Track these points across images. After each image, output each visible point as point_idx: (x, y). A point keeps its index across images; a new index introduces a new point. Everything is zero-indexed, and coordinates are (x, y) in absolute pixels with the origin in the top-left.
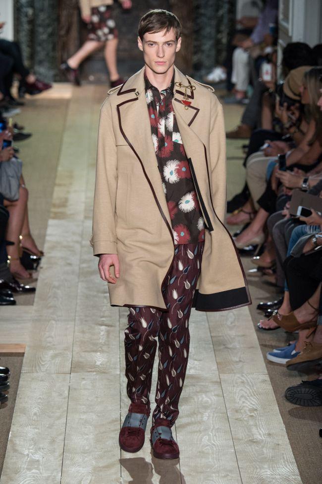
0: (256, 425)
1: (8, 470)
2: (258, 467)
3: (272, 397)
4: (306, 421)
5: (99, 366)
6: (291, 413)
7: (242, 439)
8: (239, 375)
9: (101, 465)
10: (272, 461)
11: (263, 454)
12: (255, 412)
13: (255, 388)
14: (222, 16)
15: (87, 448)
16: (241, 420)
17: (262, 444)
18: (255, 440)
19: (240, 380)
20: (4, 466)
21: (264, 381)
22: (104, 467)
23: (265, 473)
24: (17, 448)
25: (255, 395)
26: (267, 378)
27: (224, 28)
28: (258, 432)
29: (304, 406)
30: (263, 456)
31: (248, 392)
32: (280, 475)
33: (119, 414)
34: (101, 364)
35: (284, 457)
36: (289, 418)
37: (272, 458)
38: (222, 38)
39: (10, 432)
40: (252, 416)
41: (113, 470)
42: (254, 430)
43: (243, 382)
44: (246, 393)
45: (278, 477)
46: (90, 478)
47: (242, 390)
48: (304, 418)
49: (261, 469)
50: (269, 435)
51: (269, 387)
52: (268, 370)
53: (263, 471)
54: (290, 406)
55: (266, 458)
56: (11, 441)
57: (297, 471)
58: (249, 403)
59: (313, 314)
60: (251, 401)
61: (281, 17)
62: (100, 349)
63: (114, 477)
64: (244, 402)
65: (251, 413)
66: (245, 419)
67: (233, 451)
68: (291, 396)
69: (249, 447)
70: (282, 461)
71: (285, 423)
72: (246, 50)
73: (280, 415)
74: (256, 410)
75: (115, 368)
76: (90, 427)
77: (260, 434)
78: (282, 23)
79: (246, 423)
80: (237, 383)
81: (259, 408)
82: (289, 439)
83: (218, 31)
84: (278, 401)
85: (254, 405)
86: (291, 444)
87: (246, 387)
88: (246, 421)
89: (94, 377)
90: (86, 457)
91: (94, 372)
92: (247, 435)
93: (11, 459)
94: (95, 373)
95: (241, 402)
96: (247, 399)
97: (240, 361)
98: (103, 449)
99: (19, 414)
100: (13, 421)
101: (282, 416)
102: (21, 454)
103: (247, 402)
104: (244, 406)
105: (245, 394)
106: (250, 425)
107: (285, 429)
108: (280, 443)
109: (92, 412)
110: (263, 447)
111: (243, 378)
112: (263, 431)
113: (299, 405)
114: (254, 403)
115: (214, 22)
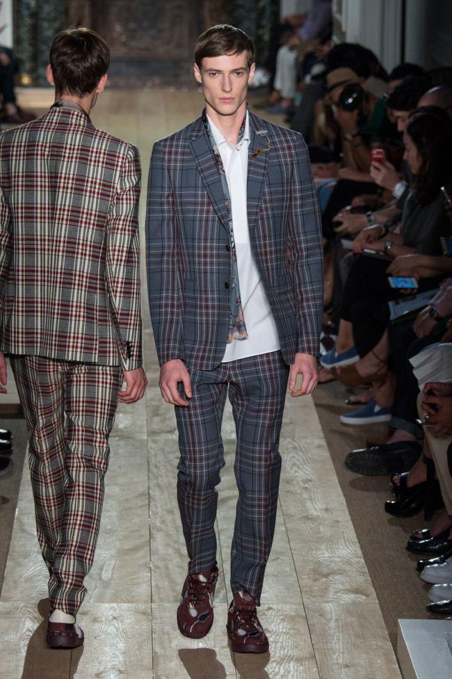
0: (311, 499)
1: (15, 554)
2: (314, 548)
3: (330, 465)
4: (370, 494)
5: (121, 430)
6: (353, 484)
7: (294, 516)
8: (289, 440)
9: (126, 547)
10: (331, 541)
11: (320, 533)
12: (310, 483)
13: (309, 455)
14: (264, 8)
15: (109, 527)
16: (293, 493)
17: (319, 521)
18: (310, 517)
19: (291, 446)
20: (10, 549)
21: (320, 446)
22: (130, 550)
23: (322, 555)
24: (26, 528)
25: (309, 463)
26: (323, 442)
27: (267, 23)
28: (314, 507)
29: (367, 474)
30: (319, 535)
31: (301, 460)
32: (339, 557)
33: (147, 486)
34: (125, 428)
35: (344, 537)
36: (349, 488)
37: (330, 537)
38: (264, 34)
39: (17, 510)
40: (306, 488)
41: (141, 553)
42: (309, 504)
43: (295, 448)
44: (298, 460)
45: (337, 559)
46: (113, 562)
47: (293, 457)
48: (368, 490)
49: (317, 551)
50: (327, 510)
51: (326, 454)
52: (324, 433)
53: (319, 552)
54: (351, 475)
55: (323, 537)
56: (19, 519)
57: (360, 552)
58: (302, 473)
59: (378, 365)
60: (305, 471)
61: (335, 8)
62: (123, 409)
63: (142, 561)
64: (296, 472)
65: (304, 484)
66: (299, 491)
67: (284, 529)
68: (352, 463)
69: (303, 525)
70: (342, 540)
71: (345, 496)
72: (292, 48)
73: (339, 486)
74: (310, 481)
75: (141, 432)
76: (113, 502)
77: (315, 509)
78: (336, 16)
79: (298, 496)
80: (287, 449)
81: (314, 478)
82: (350, 515)
83: (259, 27)
84: (336, 470)
85: (308, 475)
86: (354, 521)
87: (298, 455)
88: (299, 494)
89: (117, 443)
90: (108, 538)
91: (115, 437)
92: (301, 510)
93: (19, 541)
94: (117, 438)
95: (293, 472)
96: (299, 468)
97: (291, 423)
98: (128, 528)
99: (26, 488)
100: (20, 495)
101: (341, 487)
102: (31, 534)
103: (299, 471)
104: (297, 476)
105: (298, 463)
106: (304, 499)
107: (345, 503)
108: (340, 519)
109: (114, 484)
110: (320, 524)
111: (295, 444)
112: (320, 505)
113: (362, 473)
114: (308, 473)
115: (253, 16)
